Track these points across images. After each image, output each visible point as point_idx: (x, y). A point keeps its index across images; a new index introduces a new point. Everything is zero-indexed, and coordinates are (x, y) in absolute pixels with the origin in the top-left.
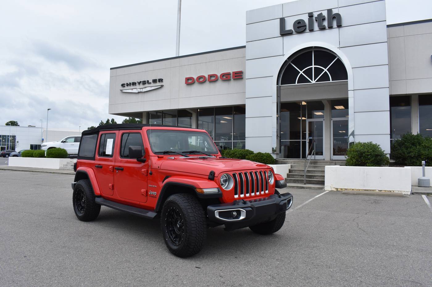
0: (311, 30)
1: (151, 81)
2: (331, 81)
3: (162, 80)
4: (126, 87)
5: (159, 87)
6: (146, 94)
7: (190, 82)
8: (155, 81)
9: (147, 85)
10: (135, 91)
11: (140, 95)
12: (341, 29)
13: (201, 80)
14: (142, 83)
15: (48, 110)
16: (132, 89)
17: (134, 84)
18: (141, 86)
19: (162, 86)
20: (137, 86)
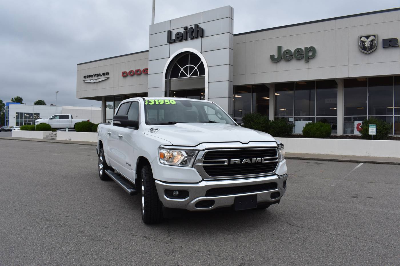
0: (186, 39)
1: (101, 74)
2: (199, 76)
3: (108, 73)
4: (87, 79)
5: (106, 78)
6: (99, 84)
7: (125, 75)
8: (104, 74)
9: (99, 77)
10: (92, 81)
11: (95, 84)
12: (203, 38)
13: (132, 74)
14: (96, 75)
15: (57, 92)
16: (91, 80)
17: (91, 76)
18: (96, 78)
19: (108, 78)
20: (94, 78)
